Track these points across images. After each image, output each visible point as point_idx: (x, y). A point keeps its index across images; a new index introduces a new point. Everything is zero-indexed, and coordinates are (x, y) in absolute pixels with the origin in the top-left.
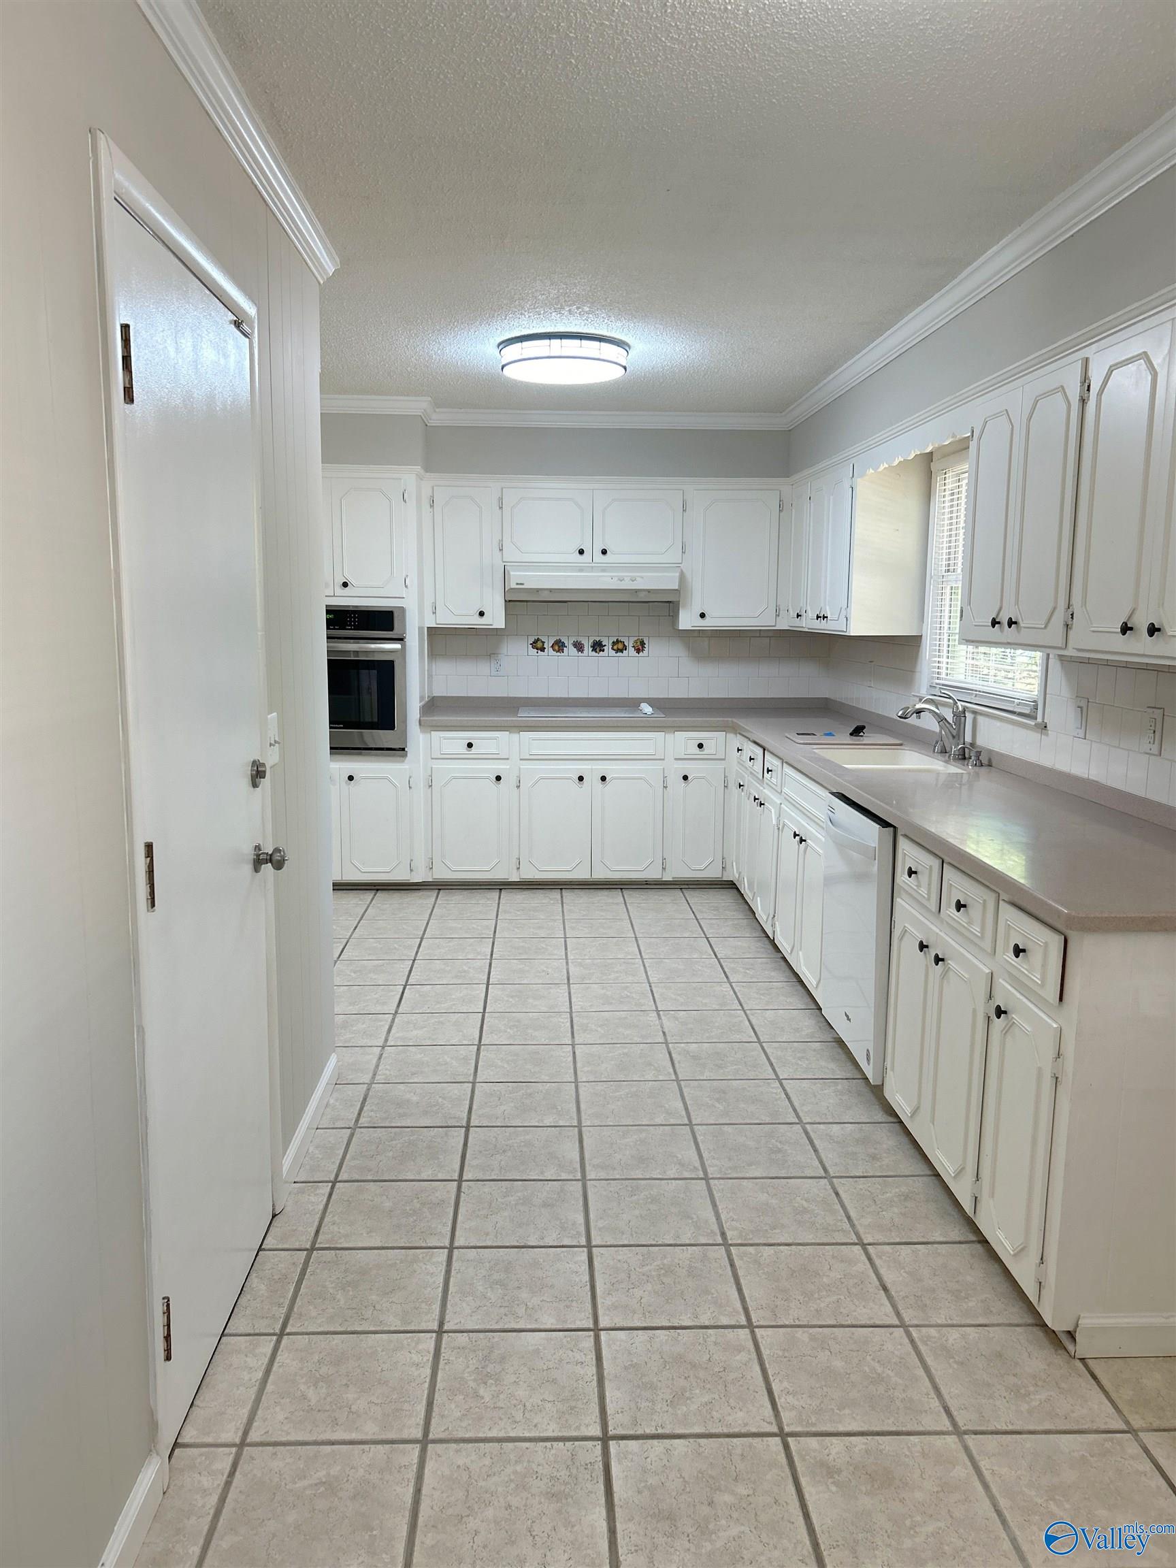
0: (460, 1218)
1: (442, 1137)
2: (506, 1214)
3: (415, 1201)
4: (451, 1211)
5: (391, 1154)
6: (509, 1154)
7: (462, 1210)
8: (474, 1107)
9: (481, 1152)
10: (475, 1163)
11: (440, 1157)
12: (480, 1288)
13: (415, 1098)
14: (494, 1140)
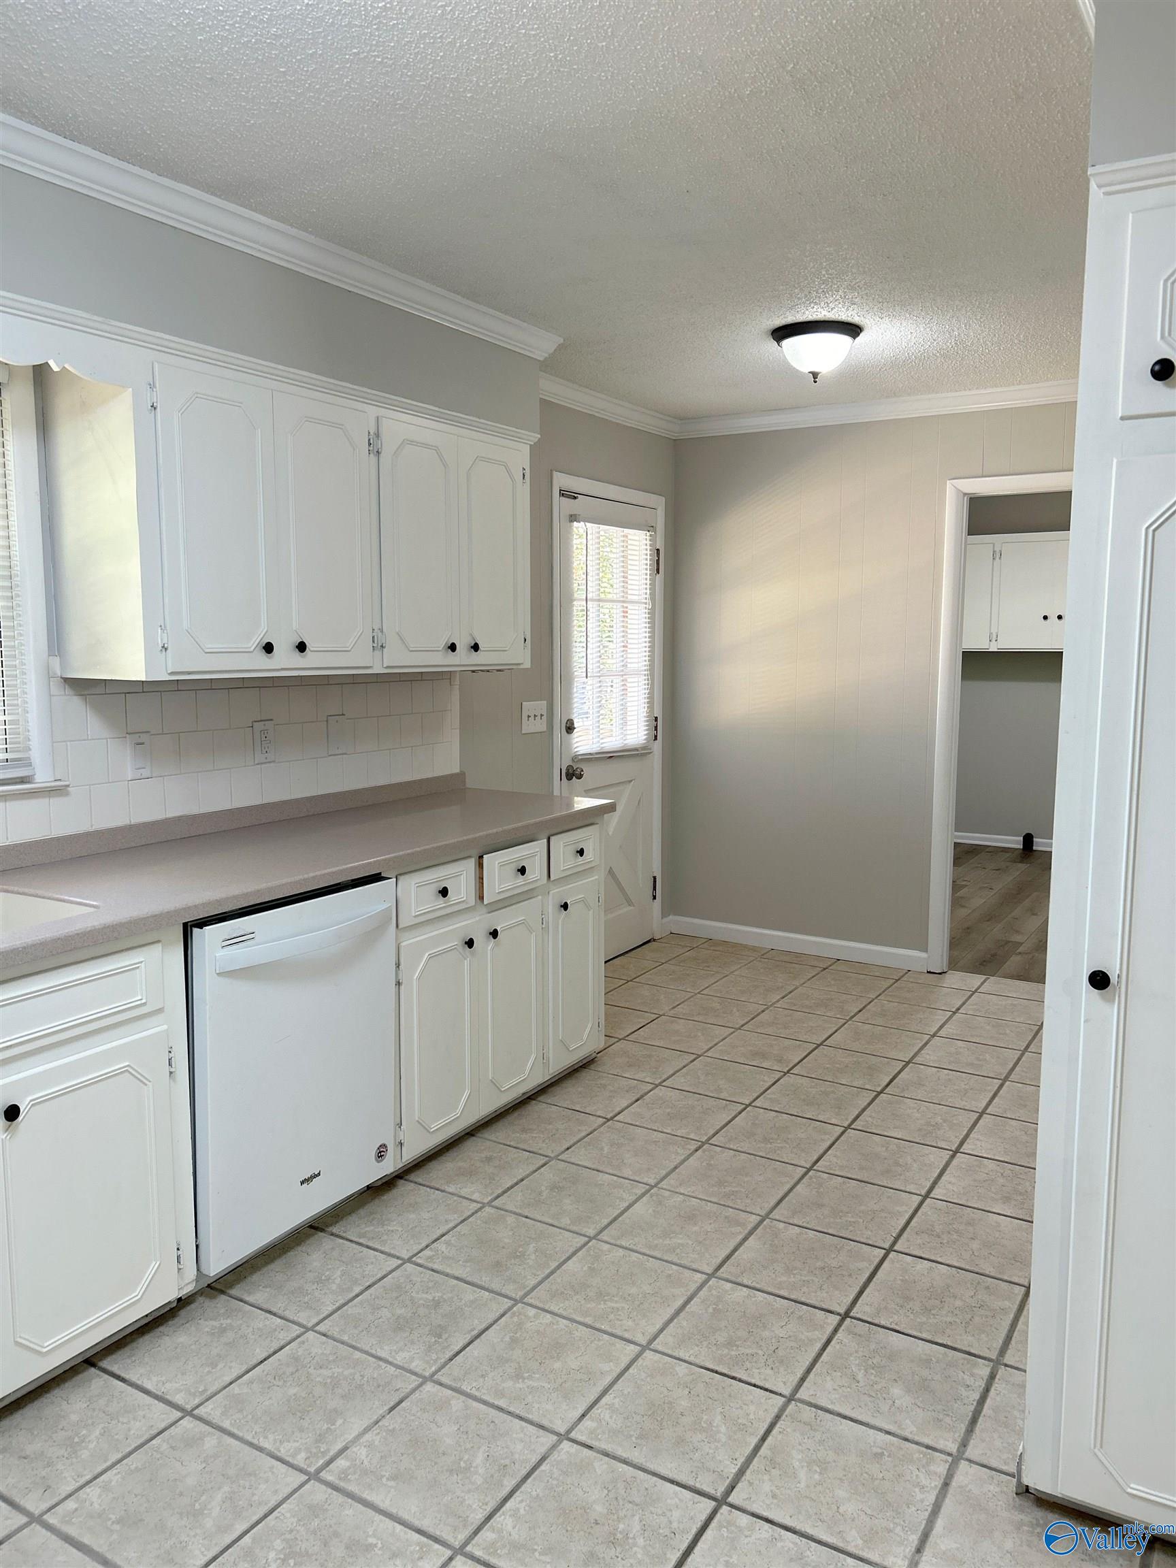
0: (907, 1216)
1: (886, 1308)
2: (863, 1208)
3: (945, 1241)
4: (913, 1223)
5: (958, 1303)
6: (819, 1264)
7: (903, 1222)
8: (818, 1346)
9: (850, 1275)
10: (865, 1264)
11: (899, 1282)
12: (915, 1165)
13: (896, 1391)
14: (824, 1287)
